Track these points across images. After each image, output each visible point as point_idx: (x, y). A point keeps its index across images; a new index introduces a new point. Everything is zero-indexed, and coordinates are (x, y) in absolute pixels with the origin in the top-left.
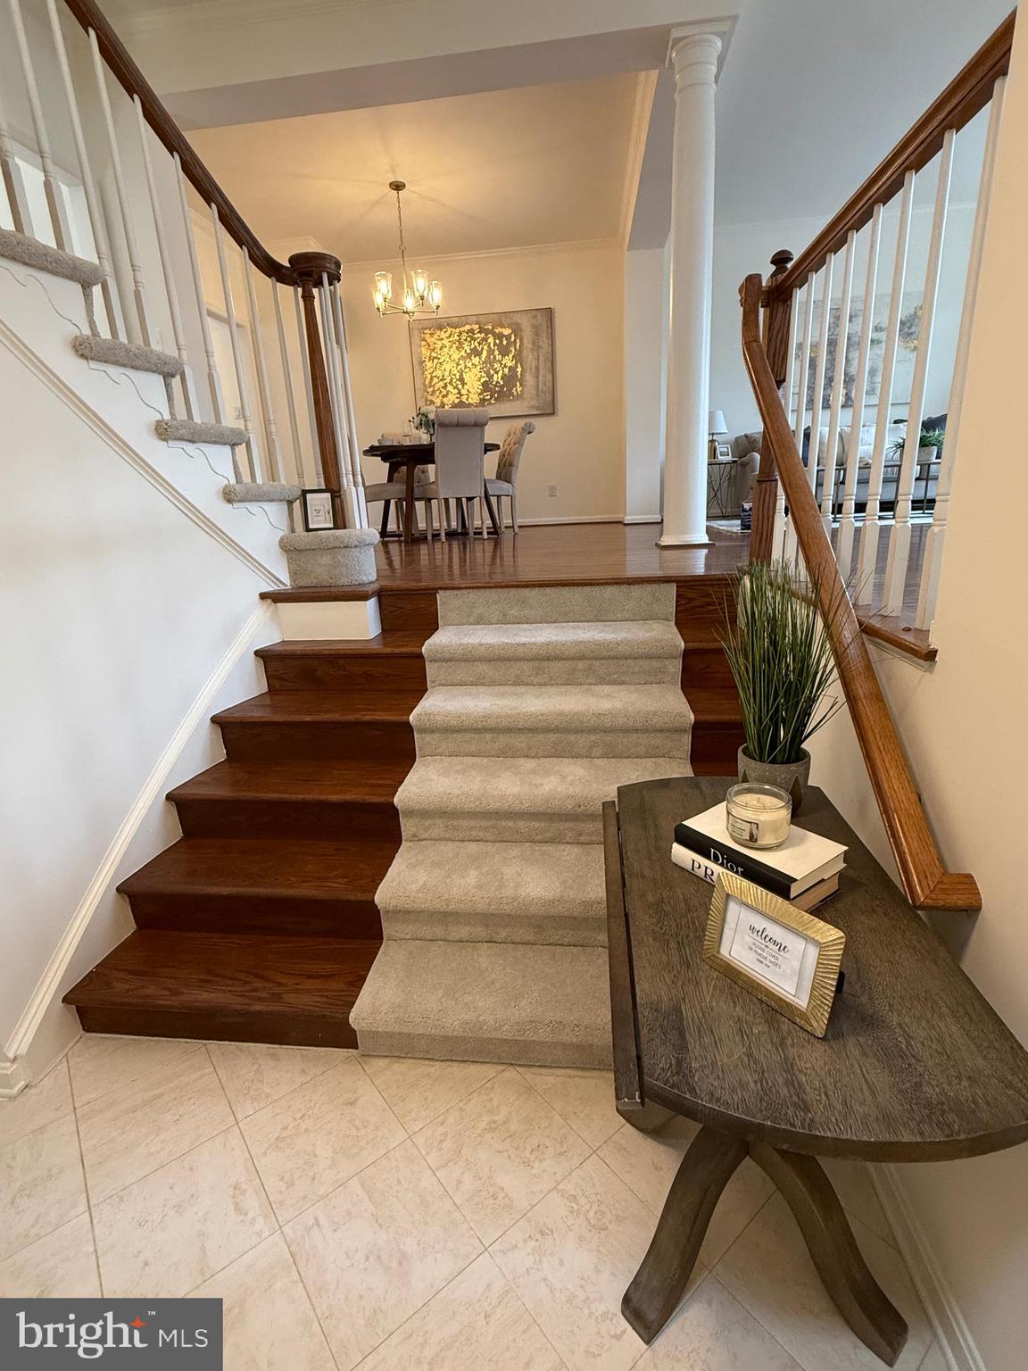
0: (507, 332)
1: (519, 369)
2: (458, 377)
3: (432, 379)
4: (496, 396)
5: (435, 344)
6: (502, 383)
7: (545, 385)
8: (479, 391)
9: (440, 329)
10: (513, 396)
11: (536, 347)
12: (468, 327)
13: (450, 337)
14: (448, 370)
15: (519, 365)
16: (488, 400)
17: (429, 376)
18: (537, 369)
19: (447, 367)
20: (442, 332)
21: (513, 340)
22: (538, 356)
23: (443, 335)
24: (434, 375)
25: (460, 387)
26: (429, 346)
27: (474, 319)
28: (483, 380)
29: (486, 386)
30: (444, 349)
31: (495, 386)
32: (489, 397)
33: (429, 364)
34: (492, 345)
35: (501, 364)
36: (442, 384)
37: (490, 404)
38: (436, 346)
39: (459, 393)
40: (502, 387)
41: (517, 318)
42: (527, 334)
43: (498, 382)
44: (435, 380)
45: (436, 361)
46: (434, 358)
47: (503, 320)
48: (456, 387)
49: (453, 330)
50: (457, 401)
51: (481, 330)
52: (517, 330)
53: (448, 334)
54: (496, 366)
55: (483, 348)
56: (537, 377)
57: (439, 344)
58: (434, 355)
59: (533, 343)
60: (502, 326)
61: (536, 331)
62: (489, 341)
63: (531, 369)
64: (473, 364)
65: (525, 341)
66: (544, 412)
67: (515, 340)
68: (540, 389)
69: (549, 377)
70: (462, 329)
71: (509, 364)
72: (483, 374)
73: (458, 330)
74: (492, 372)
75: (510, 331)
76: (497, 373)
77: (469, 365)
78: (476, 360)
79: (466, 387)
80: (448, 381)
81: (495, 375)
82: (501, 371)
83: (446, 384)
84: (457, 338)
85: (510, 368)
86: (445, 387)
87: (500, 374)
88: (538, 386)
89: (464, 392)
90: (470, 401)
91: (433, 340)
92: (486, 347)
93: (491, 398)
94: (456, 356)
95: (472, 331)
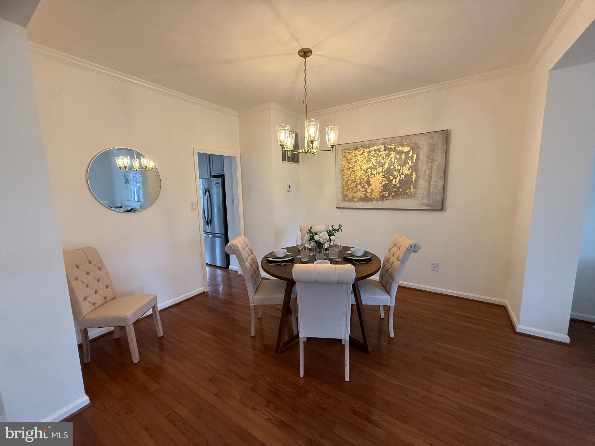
0: (406, 149)
1: (414, 176)
2: (365, 180)
3: (348, 181)
4: (393, 194)
5: (352, 159)
6: (398, 185)
7: (436, 189)
8: (380, 190)
9: (356, 149)
10: (407, 195)
11: (431, 159)
12: (376, 147)
13: (362, 154)
14: (359, 176)
15: (414, 173)
16: (386, 197)
17: (346, 179)
18: (430, 176)
19: (359, 173)
20: (357, 152)
21: (410, 155)
22: (432, 166)
23: (358, 153)
24: (349, 178)
25: (367, 187)
26: (348, 160)
27: (381, 141)
28: (384, 183)
29: (385, 187)
30: (358, 162)
31: (393, 187)
32: (387, 195)
33: (347, 172)
34: (393, 159)
35: (399, 172)
36: (354, 184)
37: (388, 199)
38: (352, 160)
39: (366, 190)
40: (398, 188)
41: (416, 139)
42: (424, 152)
43: (395, 185)
44: (350, 182)
45: (351, 170)
46: (350, 168)
47: (404, 141)
48: (364, 187)
49: (365, 150)
50: (363, 196)
51: (386, 149)
52: (415, 148)
53: (361, 152)
54: (395, 173)
55: (385, 162)
56: (429, 182)
57: (355, 159)
58: (351, 166)
59: (428, 157)
60: (402, 145)
61: (432, 148)
62: (391, 156)
63: (424, 176)
64: (377, 172)
65: (421, 156)
66: (432, 208)
67: (412, 156)
68: (431, 192)
69: (441, 183)
70: (371, 149)
71: (406, 172)
72: (384, 179)
73: (368, 150)
74: (391, 178)
75: (409, 149)
76: (395, 178)
77: (375, 173)
78: (380, 169)
79: (371, 187)
80: (358, 183)
81: (394, 180)
82: (399, 177)
83: (357, 184)
84: (367, 155)
85: (406, 175)
86: (356, 186)
87: (398, 179)
88: (429, 188)
89: (369, 190)
90: (373, 196)
91: (350, 156)
92: (388, 161)
93: (389, 196)
94: (365, 167)
95: (379, 150)
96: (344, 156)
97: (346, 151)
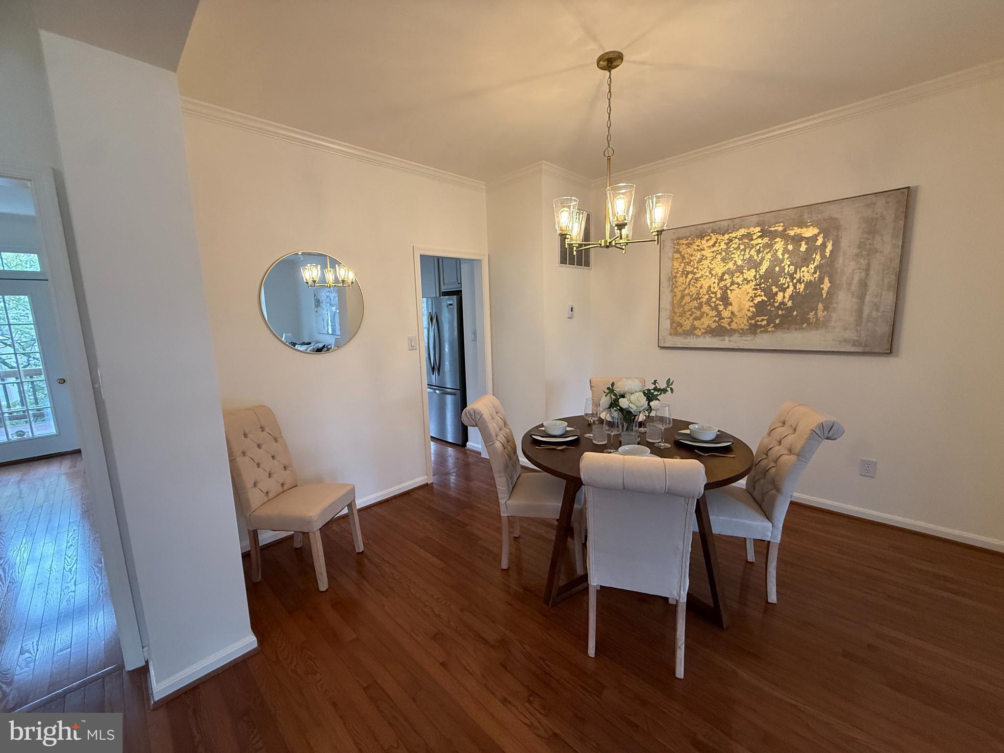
0: (809, 232)
1: (826, 285)
2: (719, 296)
3: (683, 297)
4: (777, 321)
5: (692, 256)
6: (790, 304)
7: (877, 311)
8: (750, 314)
9: (701, 236)
10: (809, 324)
11: (866, 250)
12: (742, 231)
13: (714, 245)
14: (706, 286)
15: (826, 280)
16: (761, 326)
17: (679, 294)
18: (864, 285)
19: (706, 283)
20: (704, 242)
21: (819, 243)
22: (869, 264)
23: (705, 244)
24: (687, 292)
25: (721, 308)
26: (684, 258)
27: (755, 219)
28: (759, 299)
29: (761, 308)
30: (704, 262)
31: (779, 308)
32: (765, 323)
33: (681, 280)
34: (779, 254)
35: (792, 278)
36: (695, 304)
37: (766, 331)
38: (693, 258)
39: (719, 314)
40: (791, 309)
41: (832, 211)
42: (850, 238)
43: (783, 303)
44: (687, 299)
45: (690, 276)
46: (688, 273)
47: (806, 216)
48: (716, 308)
49: (720, 237)
50: (714, 326)
51: (764, 234)
52: (831, 228)
53: (711, 243)
54: (782, 280)
55: (763, 259)
56: (862, 297)
57: (698, 255)
58: (689, 269)
59: (861, 246)
60: (802, 224)
61: (871, 228)
62: (776, 247)
63: (849, 284)
64: (745, 279)
65: (844, 243)
66: (867, 350)
67: (824, 245)
68: (865, 315)
69: (890, 297)
70: (733, 235)
71: (808, 277)
72: (759, 292)
73: (727, 236)
74: (775, 289)
75: (816, 231)
76: (784, 290)
77: (739, 280)
78: (750, 274)
79: (730, 308)
80: (704, 300)
81: (780, 294)
82: (791, 288)
83: (701, 304)
84: (723, 246)
85: (809, 284)
86: (699, 308)
87: (789, 291)
88: (860, 311)
89: (726, 314)
90: (734, 326)
91: (689, 250)
92: (769, 256)
93: (768, 324)
94: (719, 269)
95: (749, 236)
96: (678, 252)
97: (681, 242)
